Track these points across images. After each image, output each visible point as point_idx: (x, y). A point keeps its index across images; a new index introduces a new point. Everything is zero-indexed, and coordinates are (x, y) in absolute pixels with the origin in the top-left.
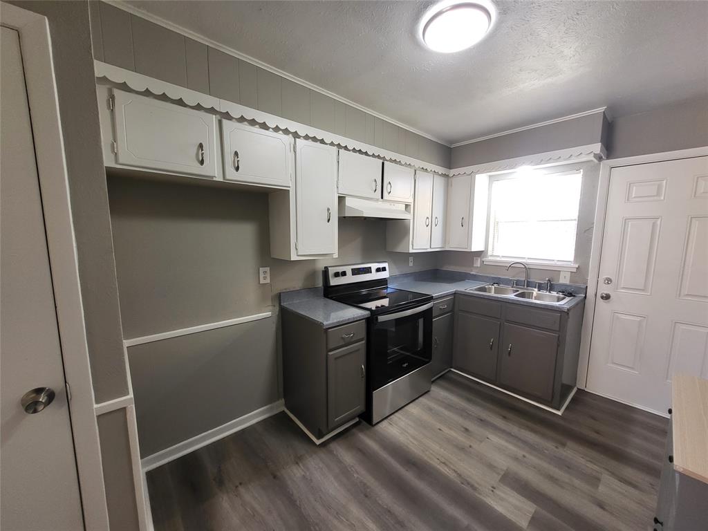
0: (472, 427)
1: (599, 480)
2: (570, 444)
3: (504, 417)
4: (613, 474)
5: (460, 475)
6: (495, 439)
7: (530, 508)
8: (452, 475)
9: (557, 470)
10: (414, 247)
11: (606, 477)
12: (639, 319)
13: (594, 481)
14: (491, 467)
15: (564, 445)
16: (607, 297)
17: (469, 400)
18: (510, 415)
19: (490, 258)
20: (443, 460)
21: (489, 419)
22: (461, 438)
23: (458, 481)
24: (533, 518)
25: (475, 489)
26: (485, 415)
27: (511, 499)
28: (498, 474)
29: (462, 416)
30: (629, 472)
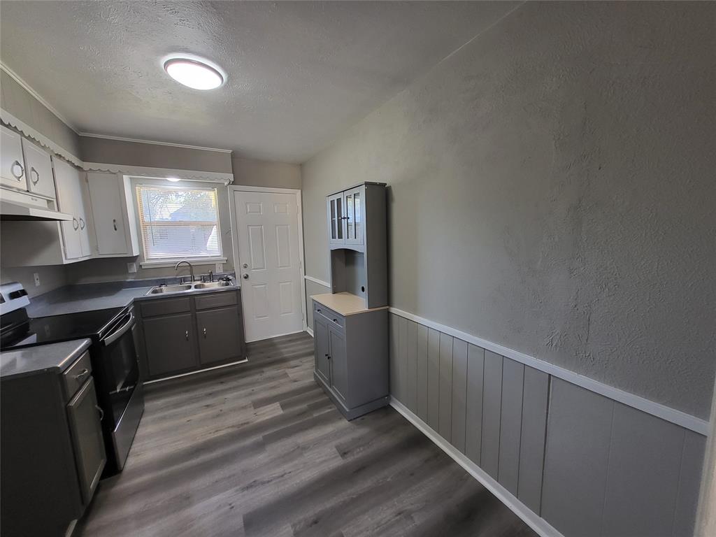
0: (209, 402)
1: (286, 373)
2: (265, 369)
3: (222, 383)
4: (288, 368)
5: (233, 427)
6: (229, 396)
7: (277, 405)
8: (230, 430)
9: (271, 383)
10: (69, 258)
11: (288, 371)
12: (263, 286)
13: (286, 375)
14: (244, 408)
15: (263, 372)
16: (246, 277)
17: (187, 391)
18: (222, 380)
19: (147, 262)
20: (214, 431)
21: (214, 390)
22: (210, 412)
23: (236, 429)
24: (281, 407)
25: (248, 423)
26: (209, 390)
27: (268, 410)
28: (250, 407)
29: (193, 402)
30: (293, 363)
